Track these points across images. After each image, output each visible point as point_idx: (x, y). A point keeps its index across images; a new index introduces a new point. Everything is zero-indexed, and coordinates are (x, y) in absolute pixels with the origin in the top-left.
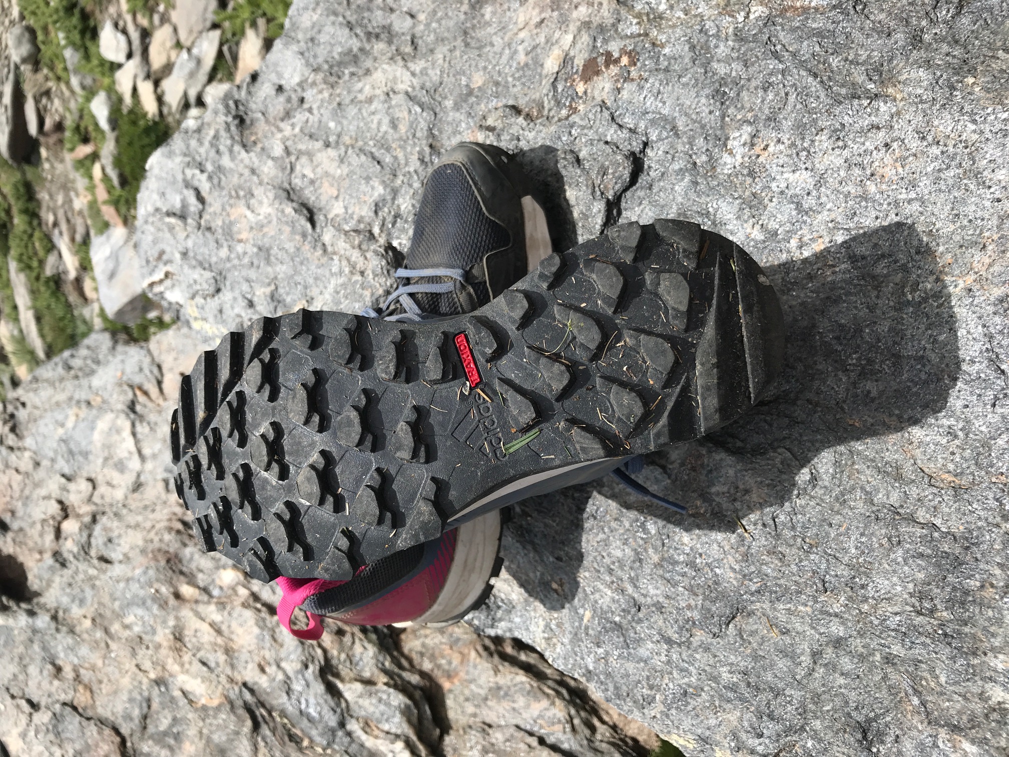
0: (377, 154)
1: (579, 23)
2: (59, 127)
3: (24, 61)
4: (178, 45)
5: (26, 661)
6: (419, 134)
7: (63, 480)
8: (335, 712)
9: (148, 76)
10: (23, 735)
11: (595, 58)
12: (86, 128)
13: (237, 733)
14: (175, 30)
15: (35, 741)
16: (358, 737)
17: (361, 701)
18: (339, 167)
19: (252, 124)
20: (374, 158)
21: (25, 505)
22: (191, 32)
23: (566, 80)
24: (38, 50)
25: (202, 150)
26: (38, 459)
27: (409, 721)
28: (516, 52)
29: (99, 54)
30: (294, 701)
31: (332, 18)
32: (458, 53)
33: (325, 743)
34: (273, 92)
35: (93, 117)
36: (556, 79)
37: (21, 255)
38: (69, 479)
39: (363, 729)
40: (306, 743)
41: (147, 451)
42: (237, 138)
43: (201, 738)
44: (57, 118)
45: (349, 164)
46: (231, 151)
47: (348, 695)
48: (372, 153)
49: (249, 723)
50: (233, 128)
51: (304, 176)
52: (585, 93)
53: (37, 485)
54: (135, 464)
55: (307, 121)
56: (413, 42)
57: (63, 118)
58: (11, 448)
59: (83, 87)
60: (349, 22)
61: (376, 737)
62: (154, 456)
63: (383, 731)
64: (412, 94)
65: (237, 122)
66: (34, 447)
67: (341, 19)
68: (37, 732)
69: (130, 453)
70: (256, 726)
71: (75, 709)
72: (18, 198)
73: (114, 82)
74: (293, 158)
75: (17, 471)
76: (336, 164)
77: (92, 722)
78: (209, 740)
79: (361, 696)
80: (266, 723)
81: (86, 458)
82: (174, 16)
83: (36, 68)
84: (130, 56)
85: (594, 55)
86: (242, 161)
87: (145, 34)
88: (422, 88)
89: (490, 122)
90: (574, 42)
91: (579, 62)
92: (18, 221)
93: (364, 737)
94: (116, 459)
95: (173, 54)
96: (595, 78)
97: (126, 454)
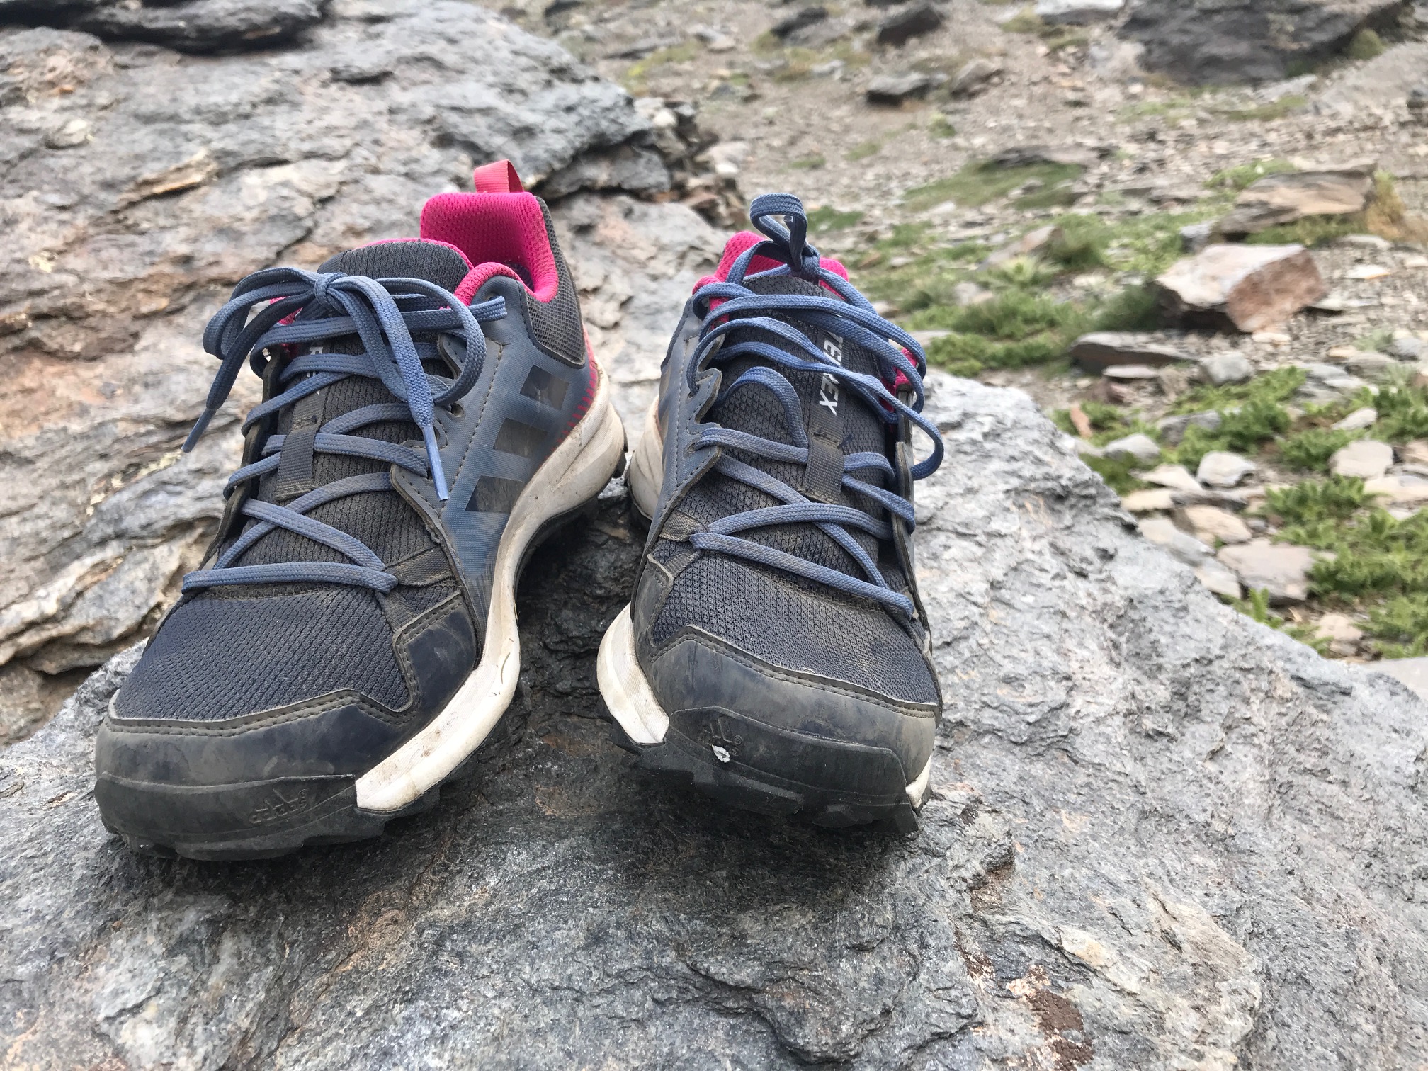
0: (962, 646)
1: (1161, 1006)
2: (1117, 400)
3: (1204, 369)
4: (1221, 543)
5: (385, 205)
6: (987, 713)
7: (624, 298)
8: (144, 527)
9: (1177, 502)
10: (285, 184)
11: (1080, 1026)
12: (1111, 428)
13: (172, 403)
14: (1242, 542)
15: (274, 195)
16: (93, 554)
17: (147, 566)
18: (951, 589)
19: (1053, 510)
20: (957, 639)
21: (605, 258)
22: (1239, 560)
23: (1040, 963)
24: (1218, 386)
25: (1020, 442)
26: (662, 281)
27: (84, 629)
28: (1118, 890)
29: (1209, 450)
30: (184, 477)
31: (1221, 641)
32: (1133, 797)
33: (104, 508)
34: (1102, 545)
35: (1126, 435)
36: (1046, 943)
37: (954, 345)
38: (624, 304)
39: (103, 562)
40: (116, 482)
41: (636, 390)
42: (1033, 486)
43: (190, 362)
44: (1128, 398)
45: (952, 605)
46: (1013, 473)
47: (162, 550)
48: (966, 638)
49: (180, 417)
50: (1050, 484)
51: (947, 547)
52: (1009, 996)
53: (626, 273)
54: (624, 375)
55: (1042, 570)
56: (1160, 734)
57: (1128, 405)
58: (683, 256)
59: (1167, 430)
60: (1210, 662)
61: (81, 578)
62: (625, 398)
63: (86, 588)
64: (1062, 714)
65: (1059, 491)
66: (678, 278)
67: (1218, 652)
68: (285, 198)
69: (639, 372)
70: (171, 425)
71: (300, 241)
72: (1026, 348)
73: (1171, 463)
74: (982, 539)
75: (652, 258)
76: (958, 587)
77: (272, 256)
78: (180, 370)
79: (154, 567)
80: (170, 440)
81: (646, 327)
82: (1262, 544)
83: (1192, 382)
84: (1206, 485)
85: (1086, 1026)
86: (994, 484)
87: (1238, 508)
88: (1071, 730)
89: (983, 818)
90: (1122, 992)
91: (1079, 993)
92: (998, 347)
93: (89, 561)
94: (635, 356)
95: (1209, 537)
96: (1038, 1020)
97: (637, 366)
